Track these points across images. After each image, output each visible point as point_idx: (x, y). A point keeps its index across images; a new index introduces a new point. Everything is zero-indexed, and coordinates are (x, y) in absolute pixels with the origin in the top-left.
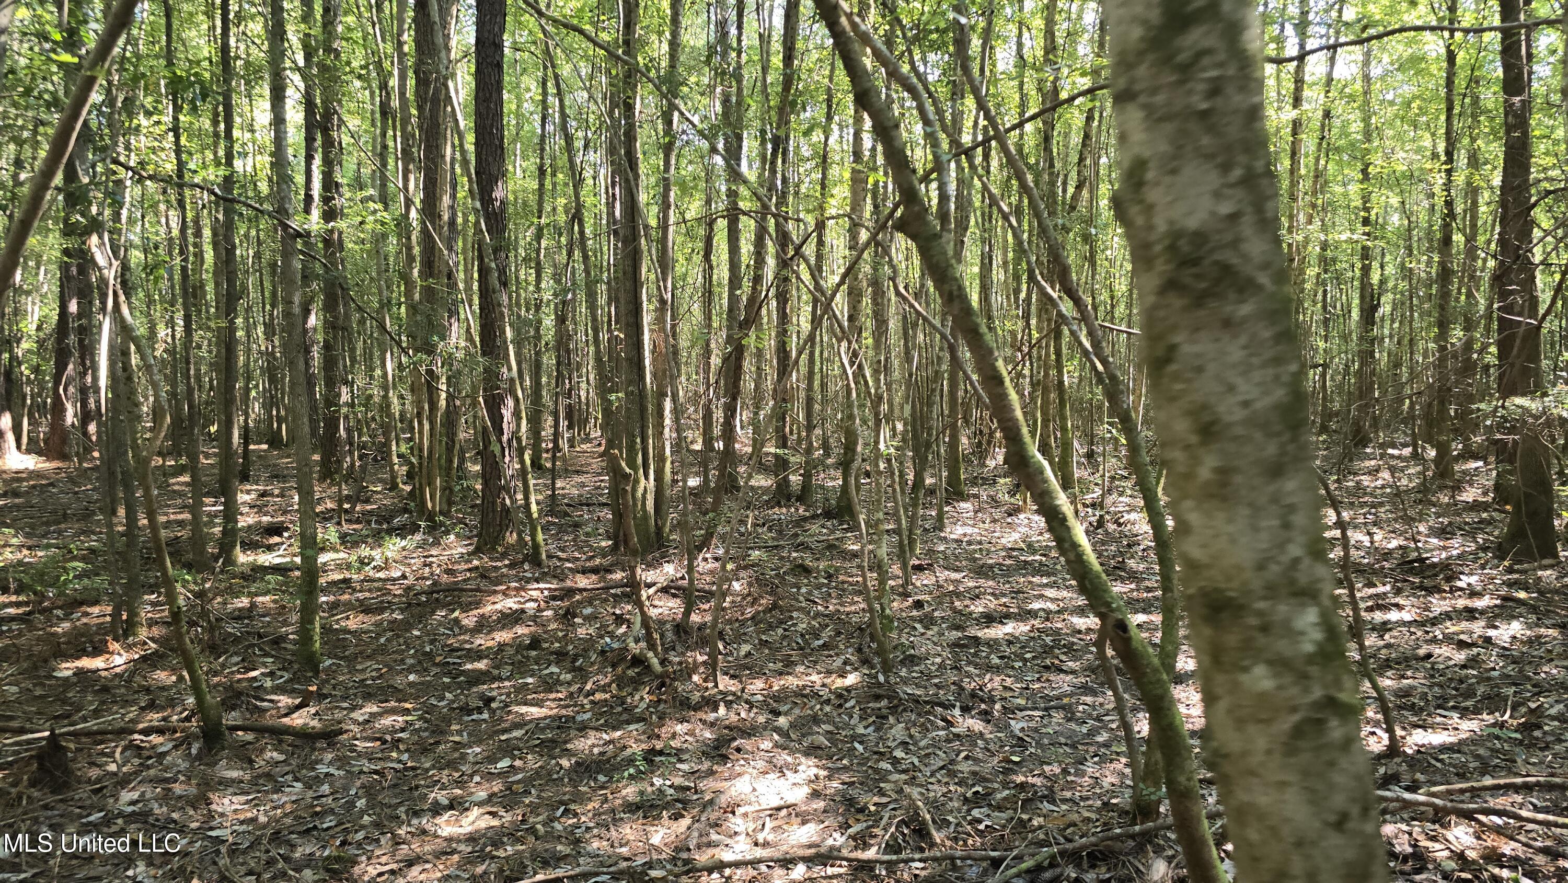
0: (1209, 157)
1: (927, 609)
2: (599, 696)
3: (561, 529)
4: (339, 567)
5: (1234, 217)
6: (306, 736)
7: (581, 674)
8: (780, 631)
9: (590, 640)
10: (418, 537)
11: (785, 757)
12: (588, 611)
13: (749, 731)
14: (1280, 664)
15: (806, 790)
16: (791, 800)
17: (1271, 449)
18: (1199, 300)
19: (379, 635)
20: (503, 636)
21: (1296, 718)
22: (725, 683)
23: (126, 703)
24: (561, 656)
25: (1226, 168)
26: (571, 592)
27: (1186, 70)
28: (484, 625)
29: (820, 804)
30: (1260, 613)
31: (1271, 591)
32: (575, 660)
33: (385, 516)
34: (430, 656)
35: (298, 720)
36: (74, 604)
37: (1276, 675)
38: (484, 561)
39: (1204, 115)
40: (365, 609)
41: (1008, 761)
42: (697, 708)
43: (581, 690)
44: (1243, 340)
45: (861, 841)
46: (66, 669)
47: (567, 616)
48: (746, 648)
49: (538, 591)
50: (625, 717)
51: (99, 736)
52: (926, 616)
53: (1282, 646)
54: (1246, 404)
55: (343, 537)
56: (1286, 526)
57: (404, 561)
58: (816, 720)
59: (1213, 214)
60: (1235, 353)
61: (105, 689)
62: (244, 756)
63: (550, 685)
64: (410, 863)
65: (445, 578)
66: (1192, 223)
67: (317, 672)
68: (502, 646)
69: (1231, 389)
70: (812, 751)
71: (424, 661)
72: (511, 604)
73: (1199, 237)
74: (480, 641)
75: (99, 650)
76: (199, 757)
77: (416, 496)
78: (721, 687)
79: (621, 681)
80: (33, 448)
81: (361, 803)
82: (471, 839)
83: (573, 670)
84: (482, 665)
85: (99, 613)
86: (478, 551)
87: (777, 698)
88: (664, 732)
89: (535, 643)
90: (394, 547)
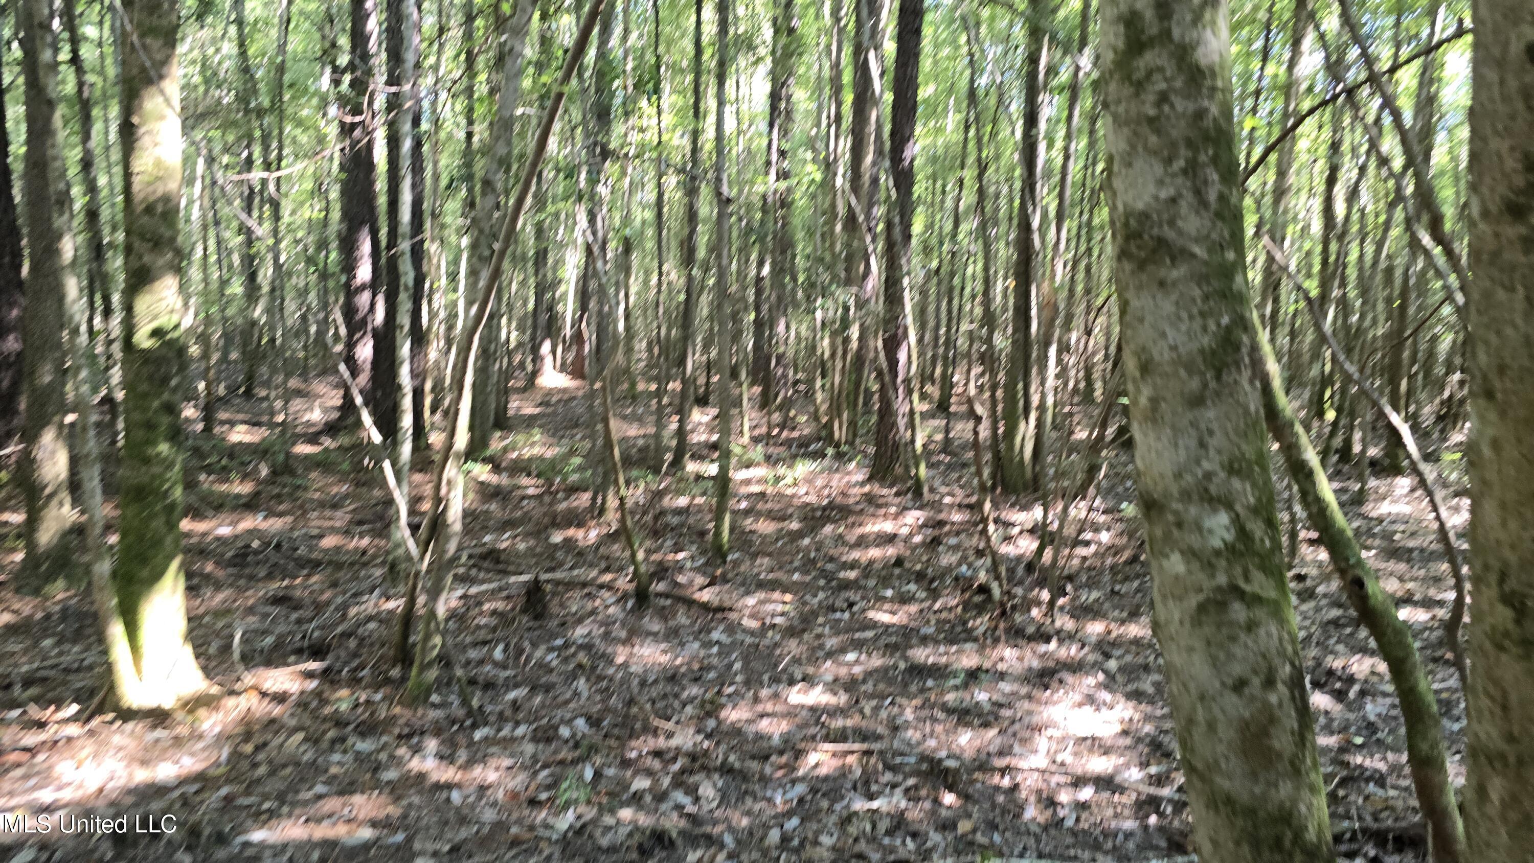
0: (1155, 153)
1: (1309, 583)
2: (944, 615)
3: (950, 467)
4: (759, 482)
5: (1173, 201)
6: (705, 607)
7: (934, 594)
8: (1136, 584)
9: (949, 569)
10: (827, 462)
11: (1105, 696)
12: (953, 541)
13: (1076, 667)
14: (1190, 554)
15: (1118, 728)
16: (1098, 734)
17: (1194, 384)
18: (1141, 266)
19: (777, 540)
20: (874, 553)
21: (1201, 597)
22: (1065, 622)
23: (591, 565)
24: (920, 577)
25: (1168, 161)
26: (941, 524)
27: (1139, 86)
28: (862, 542)
29: (1128, 741)
30: (1176, 513)
31: (1186, 496)
32: (932, 580)
33: (804, 443)
34: (813, 561)
35: (706, 596)
36: (573, 490)
37: (1188, 563)
38: (876, 489)
39: (1151, 121)
40: (771, 516)
41: (1349, 742)
42: (1031, 639)
43: (930, 608)
44: (1174, 297)
45: (1159, 780)
46: (557, 537)
47: (935, 542)
48: (1095, 595)
49: (914, 517)
50: (963, 636)
51: (570, 585)
52: (1307, 590)
53: (1194, 540)
54: (1173, 348)
55: (768, 458)
56: (1202, 445)
57: (809, 481)
58: (1146, 668)
59: (1156, 198)
60: (1168, 306)
61: (580, 554)
62: (663, 614)
63: (904, 599)
64: (762, 716)
65: (839, 500)
66: (1140, 206)
67: (725, 562)
68: (871, 562)
69: (1163, 335)
70: (1136, 696)
71: (808, 565)
72: (888, 527)
73: (1144, 216)
74: (855, 555)
75: (581, 524)
76: (632, 610)
77: (829, 426)
78: (1058, 624)
79: (966, 605)
80: (563, 369)
81: (737, 666)
82: (813, 709)
83: (928, 589)
84: (852, 575)
85: (585, 499)
86: (870, 479)
87: (1114, 644)
88: (996, 654)
89: (899, 562)
90: (803, 468)
